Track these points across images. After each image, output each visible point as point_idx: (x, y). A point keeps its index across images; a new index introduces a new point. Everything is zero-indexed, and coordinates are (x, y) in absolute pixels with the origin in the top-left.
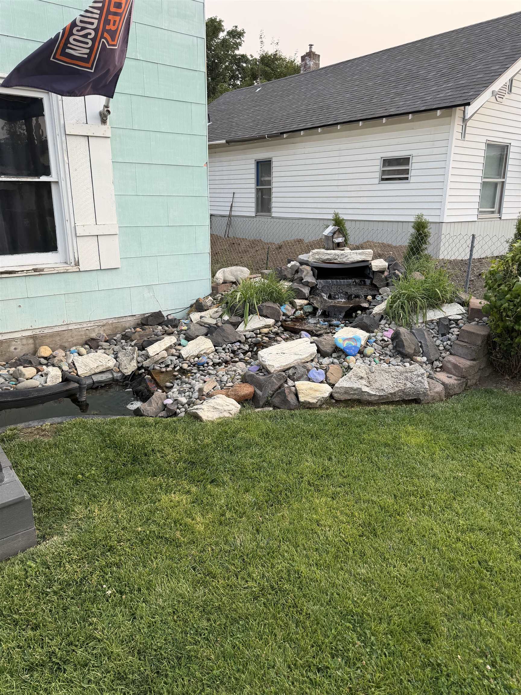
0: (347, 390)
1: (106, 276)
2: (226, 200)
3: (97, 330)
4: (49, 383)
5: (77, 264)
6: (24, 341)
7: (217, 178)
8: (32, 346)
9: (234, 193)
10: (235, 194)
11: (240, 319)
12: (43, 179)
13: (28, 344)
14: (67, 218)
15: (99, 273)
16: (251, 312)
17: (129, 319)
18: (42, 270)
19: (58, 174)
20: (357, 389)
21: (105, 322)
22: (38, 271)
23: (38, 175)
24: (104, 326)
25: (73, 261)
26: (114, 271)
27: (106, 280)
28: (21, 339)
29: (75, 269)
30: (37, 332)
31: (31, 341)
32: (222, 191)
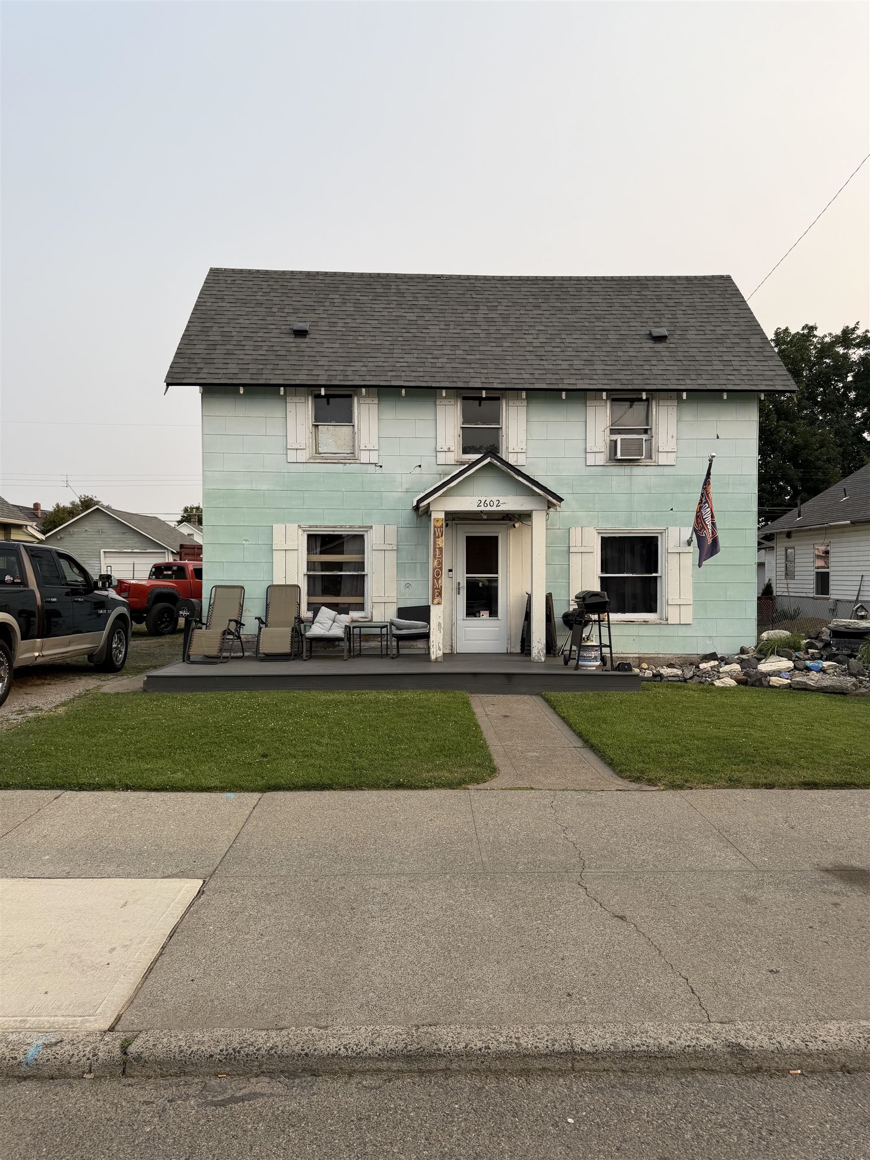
0: (798, 683)
1: (684, 628)
2: (853, 583)
3: (674, 660)
4: (645, 676)
5: (667, 620)
6: (634, 659)
7: (845, 559)
8: (638, 663)
9: (862, 576)
10: (864, 577)
11: (763, 657)
12: (654, 575)
13: (636, 661)
14: (664, 594)
15: (679, 626)
16: (772, 653)
17: (695, 656)
18: (648, 622)
19: (662, 573)
20: (804, 682)
21: (680, 655)
22: (646, 622)
23: (651, 573)
24: (679, 658)
25: (664, 618)
26: (688, 626)
27: (682, 631)
28: (633, 658)
29: (665, 622)
30: (641, 655)
31: (637, 660)
32: (850, 573)
